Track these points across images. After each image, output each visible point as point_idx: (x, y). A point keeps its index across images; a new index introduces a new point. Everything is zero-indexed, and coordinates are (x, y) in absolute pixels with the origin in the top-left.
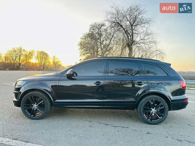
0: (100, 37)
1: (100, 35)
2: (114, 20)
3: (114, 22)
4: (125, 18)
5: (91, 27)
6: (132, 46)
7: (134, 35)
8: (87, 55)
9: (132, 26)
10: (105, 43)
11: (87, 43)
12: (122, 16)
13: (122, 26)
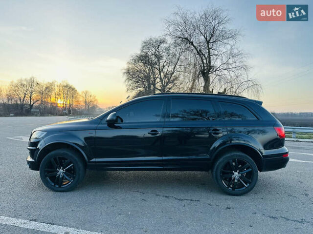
0: (159, 60)
1: (159, 57)
2: (179, 34)
3: (180, 38)
4: (197, 31)
5: (144, 44)
6: (208, 74)
7: (211, 57)
8: (139, 89)
9: (208, 42)
10: (166, 70)
11: (138, 71)
12: (192, 27)
13: (192, 43)
